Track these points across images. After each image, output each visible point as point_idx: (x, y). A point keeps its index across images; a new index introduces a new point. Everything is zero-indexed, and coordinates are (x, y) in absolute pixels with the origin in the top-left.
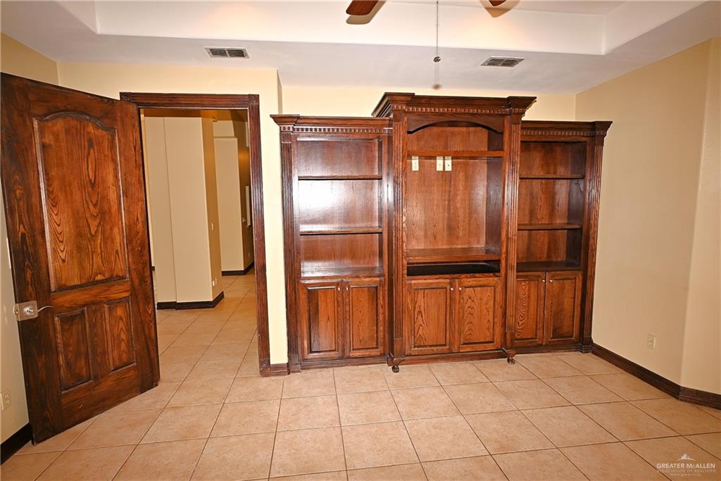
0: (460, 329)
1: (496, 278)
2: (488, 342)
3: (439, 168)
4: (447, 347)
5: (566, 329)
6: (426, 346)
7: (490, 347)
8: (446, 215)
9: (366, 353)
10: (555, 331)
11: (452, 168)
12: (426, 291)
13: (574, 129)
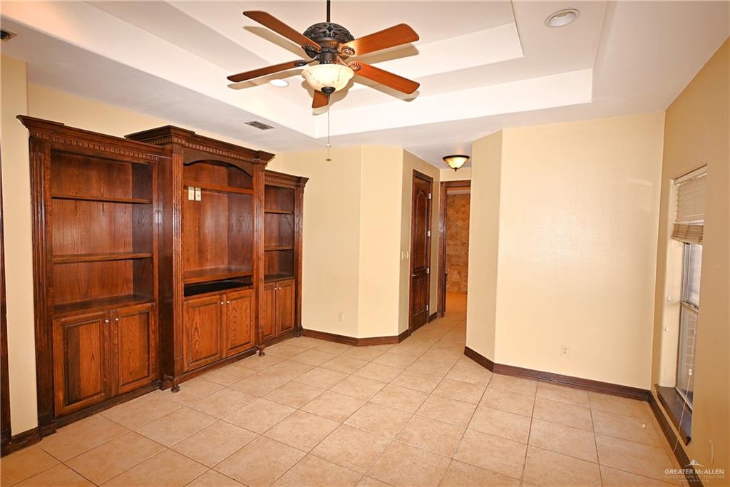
0: (227, 336)
1: (251, 290)
2: (247, 343)
3: (191, 198)
4: (218, 355)
5: (288, 324)
6: (201, 359)
7: (248, 346)
8: (197, 240)
9: (137, 384)
10: (282, 325)
11: (202, 198)
12: (201, 308)
13: (288, 179)
